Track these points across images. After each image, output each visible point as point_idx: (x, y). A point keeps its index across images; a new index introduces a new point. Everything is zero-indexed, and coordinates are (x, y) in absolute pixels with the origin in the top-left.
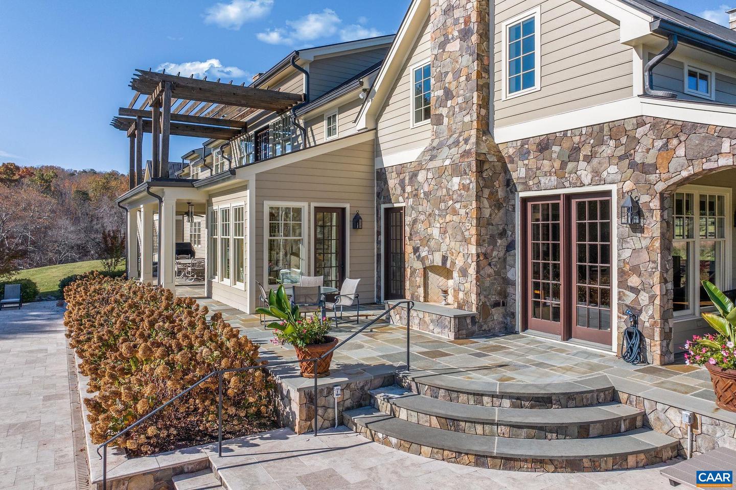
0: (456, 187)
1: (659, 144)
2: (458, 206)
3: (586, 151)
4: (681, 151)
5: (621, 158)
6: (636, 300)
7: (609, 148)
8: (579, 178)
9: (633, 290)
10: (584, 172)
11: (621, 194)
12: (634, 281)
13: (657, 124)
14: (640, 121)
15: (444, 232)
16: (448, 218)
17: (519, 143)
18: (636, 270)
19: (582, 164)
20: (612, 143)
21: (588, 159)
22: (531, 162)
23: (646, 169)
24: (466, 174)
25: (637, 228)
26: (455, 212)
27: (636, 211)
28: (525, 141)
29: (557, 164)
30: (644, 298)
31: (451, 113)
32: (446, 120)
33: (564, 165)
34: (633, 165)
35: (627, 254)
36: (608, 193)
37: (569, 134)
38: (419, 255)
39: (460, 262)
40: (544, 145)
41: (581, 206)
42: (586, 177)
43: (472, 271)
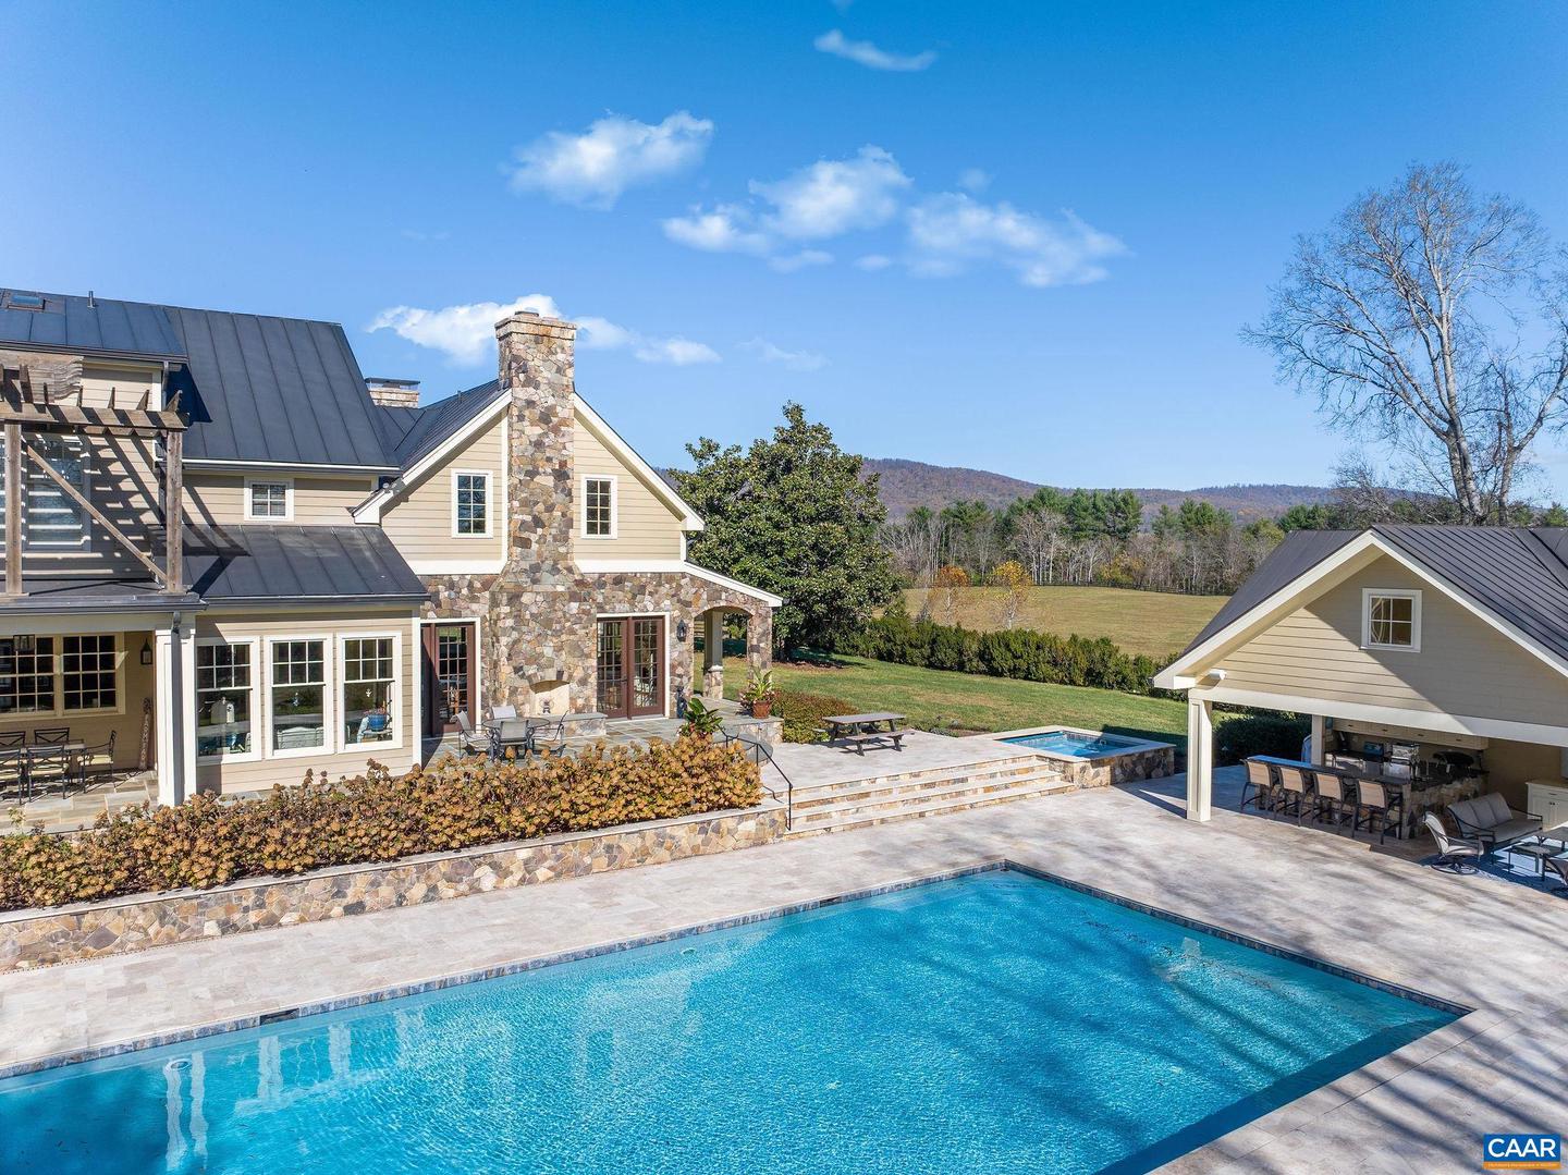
0: (575, 611)
1: (694, 590)
2: (576, 627)
3: (650, 588)
4: (705, 596)
5: (673, 596)
6: (681, 682)
7: (667, 587)
8: (645, 606)
9: (679, 676)
10: (648, 602)
11: (673, 620)
12: (680, 671)
13: (693, 578)
14: (683, 575)
15: (558, 649)
16: (564, 637)
17: (596, 576)
18: (680, 664)
19: (647, 597)
20: (667, 586)
21: (651, 594)
22: (607, 590)
23: (688, 604)
24: (585, 600)
25: (682, 639)
26: (573, 632)
27: (682, 628)
28: (602, 575)
29: (630, 595)
30: (685, 679)
31: (542, 540)
32: (535, 546)
33: (634, 597)
34: (679, 601)
35: (676, 655)
36: (662, 617)
37: (638, 575)
38: (524, 674)
39: (578, 674)
40: (619, 580)
41: (637, 625)
42: (651, 607)
43: (593, 680)
